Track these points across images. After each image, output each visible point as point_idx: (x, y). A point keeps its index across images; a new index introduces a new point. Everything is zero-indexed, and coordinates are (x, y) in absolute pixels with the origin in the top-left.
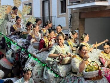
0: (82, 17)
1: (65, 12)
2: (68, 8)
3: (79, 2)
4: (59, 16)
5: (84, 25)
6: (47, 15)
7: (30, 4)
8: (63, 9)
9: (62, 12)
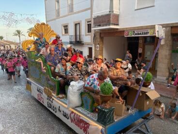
0: (102, 36)
1: (90, 32)
2: (92, 29)
3: (100, 25)
4: (86, 35)
5: (103, 41)
6: (78, 34)
7: (67, 26)
8: (89, 30)
9: (88, 32)
